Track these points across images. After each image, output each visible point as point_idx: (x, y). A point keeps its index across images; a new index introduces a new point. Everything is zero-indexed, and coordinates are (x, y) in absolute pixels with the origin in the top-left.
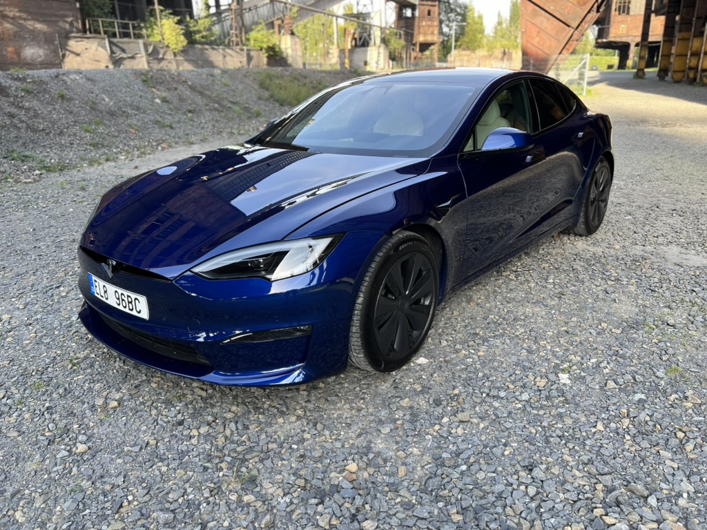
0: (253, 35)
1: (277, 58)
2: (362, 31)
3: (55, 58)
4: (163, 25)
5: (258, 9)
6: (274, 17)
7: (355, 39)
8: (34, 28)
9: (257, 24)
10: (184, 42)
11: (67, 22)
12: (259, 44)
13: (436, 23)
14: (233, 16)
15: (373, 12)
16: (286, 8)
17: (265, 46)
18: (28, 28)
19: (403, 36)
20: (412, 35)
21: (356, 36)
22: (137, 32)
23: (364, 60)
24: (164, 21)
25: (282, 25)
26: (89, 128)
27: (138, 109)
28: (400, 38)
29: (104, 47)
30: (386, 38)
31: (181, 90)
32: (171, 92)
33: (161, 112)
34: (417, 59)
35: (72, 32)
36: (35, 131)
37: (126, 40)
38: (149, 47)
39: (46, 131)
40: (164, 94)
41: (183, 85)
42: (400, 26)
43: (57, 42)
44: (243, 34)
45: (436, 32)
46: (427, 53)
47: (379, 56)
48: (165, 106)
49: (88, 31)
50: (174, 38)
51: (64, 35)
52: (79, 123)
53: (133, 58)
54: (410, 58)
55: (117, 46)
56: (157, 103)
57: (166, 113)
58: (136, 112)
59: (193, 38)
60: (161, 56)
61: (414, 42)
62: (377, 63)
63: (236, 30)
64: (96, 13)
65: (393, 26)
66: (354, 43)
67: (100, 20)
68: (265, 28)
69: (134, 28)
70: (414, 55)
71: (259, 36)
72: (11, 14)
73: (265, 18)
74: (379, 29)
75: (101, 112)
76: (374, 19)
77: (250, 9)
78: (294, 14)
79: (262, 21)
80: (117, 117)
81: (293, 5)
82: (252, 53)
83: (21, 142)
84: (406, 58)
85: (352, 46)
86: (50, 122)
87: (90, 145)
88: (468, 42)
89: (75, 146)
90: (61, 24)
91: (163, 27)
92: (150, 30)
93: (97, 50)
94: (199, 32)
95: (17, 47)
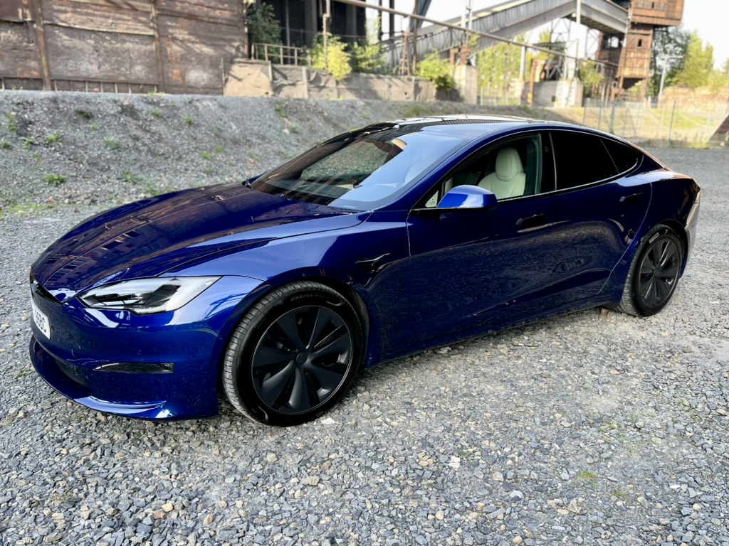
0: (424, 64)
1: (448, 90)
2: (554, 62)
3: (217, 83)
4: (329, 52)
5: (434, 37)
6: (451, 45)
7: (545, 71)
8: (201, 51)
9: (429, 52)
10: (348, 69)
11: (233, 47)
12: (430, 74)
13: (648, 55)
14: (405, 44)
15: (569, 41)
16: (465, 35)
17: (435, 76)
18: (195, 51)
19: (603, 70)
20: (615, 69)
21: (547, 68)
22: (301, 58)
23: (553, 95)
24: (331, 48)
25: (459, 54)
26: (209, 155)
27: (263, 138)
28: (599, 71)
29: (266, 73)
30: (582, 71)
31: (313, 121)
32: (303, 123)
33: (288, 143)
34: (619, 97)
35: (237, 57)
36: (154, 154)
37: (289, 66)
38: (311, 74)
39: (166, 156)
40: (294, 125)
41: (318, 116)
42: (602, 57)
43: (221, 67)
44: (414, 62)
45: (647, 65)
46: (633, 89)
47: (570, 92)
48: (293, 137)
49: (254, 55)
50: (338, 65)
51: (229, 60)
52: (200, 150)
53: (294, 85)
54: (610, 95)
55: (280, 72)
56: (285, 134)
57: (292, 145)
58: (261, 142)
59: (359, 66)
60: (322, 84)
61: (617, 76)
62: (567, 99)
63: (406, 59)
64: (264, 39)
65: (593, 58)
66: (543, 76)
67: (266, 46)
68: (438, 56)
69: (299, 54)
70: (614, 91)
71: (431, 66)
72: (180, 37)
73: (441, 46)
74: (574, 60)
75: (225, 140)
76: (569, 49)
77: (426, 36)
78: (473, 42)
79: (436, 50)
80: (240, 145)
81: (474, 33)
82: (421, 84)
83: (139, 164)
84: (605, 94)
85: (540, 79)
86: (171, 147)
87: (204, 172)
88: (687, 79)
89: (189, 172)
90: (227, 48)
91: (329, 54)
92: (315, 57)
93: (259, 76)
94: (365, 59)
95: (183, 70)
